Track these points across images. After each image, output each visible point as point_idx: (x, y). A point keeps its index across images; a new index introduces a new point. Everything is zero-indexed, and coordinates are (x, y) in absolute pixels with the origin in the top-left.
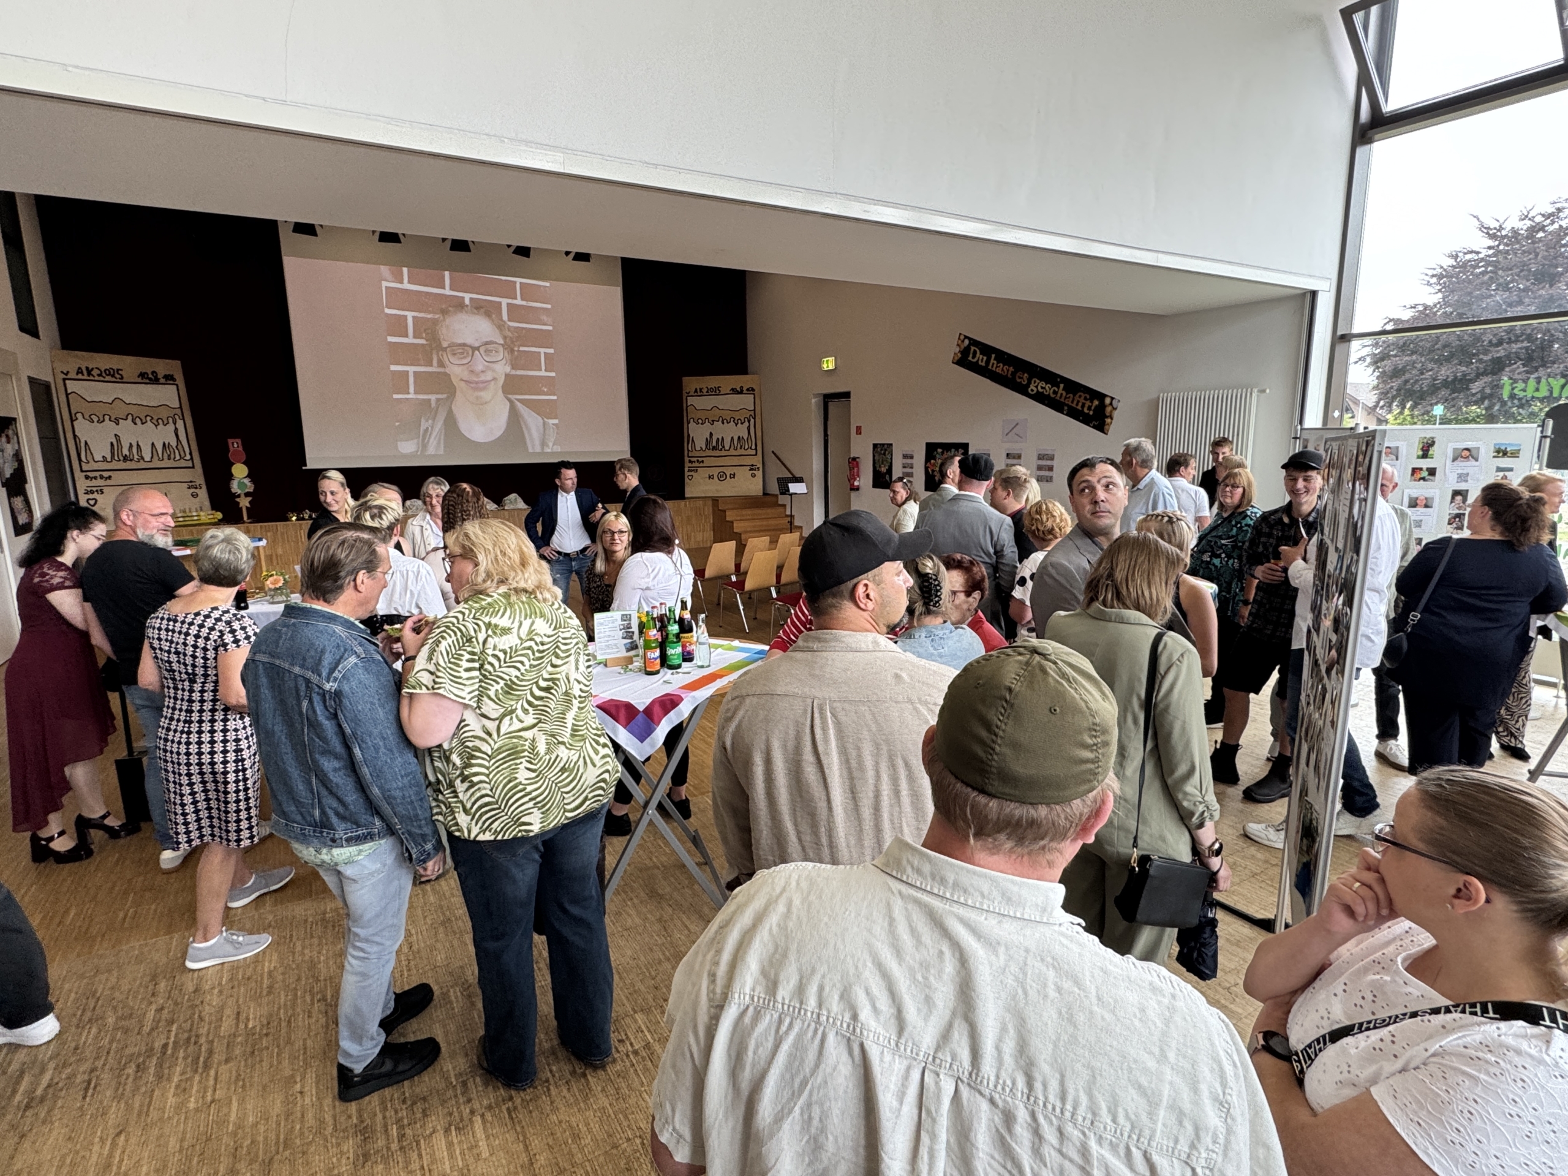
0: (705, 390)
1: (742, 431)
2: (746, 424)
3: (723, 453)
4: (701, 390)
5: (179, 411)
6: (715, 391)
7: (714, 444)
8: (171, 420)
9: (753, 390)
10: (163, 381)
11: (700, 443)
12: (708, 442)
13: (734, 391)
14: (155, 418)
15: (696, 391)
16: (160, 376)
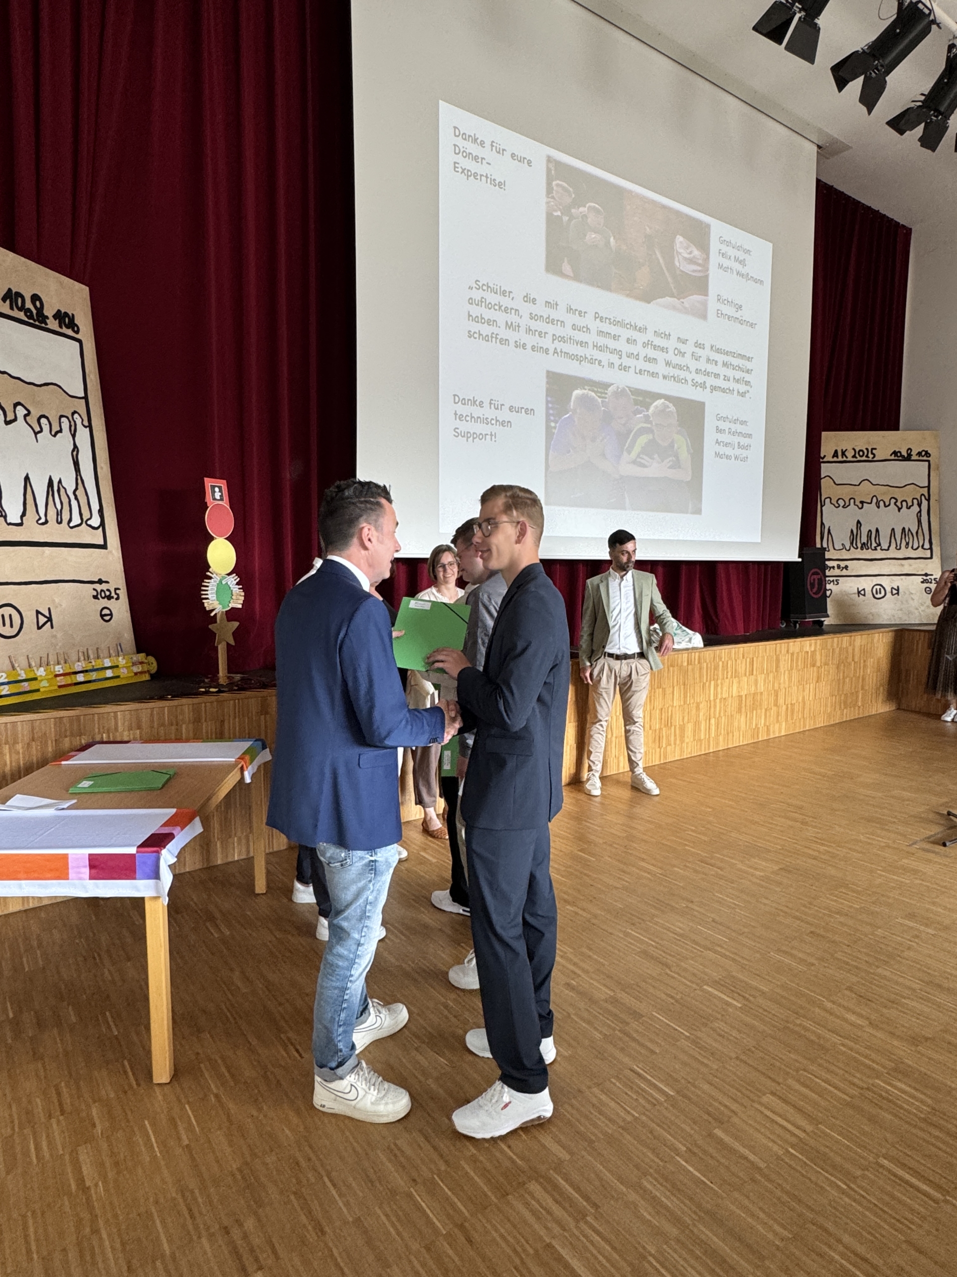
0: (850, 454)
1: (908, 519)
2: (916, 508)
3: (879, 554)
4: (843, 453)
5: (81, 406)
6: (866, 456)
7: (864, 540)
8: (65, 423)
9: (927, 454)
10: (53, 324)
11: (841, 536)
12: (853, 537)
13: (897, 455)
14: (35, 413)
15: (836, 454)
16: (49, 312)
